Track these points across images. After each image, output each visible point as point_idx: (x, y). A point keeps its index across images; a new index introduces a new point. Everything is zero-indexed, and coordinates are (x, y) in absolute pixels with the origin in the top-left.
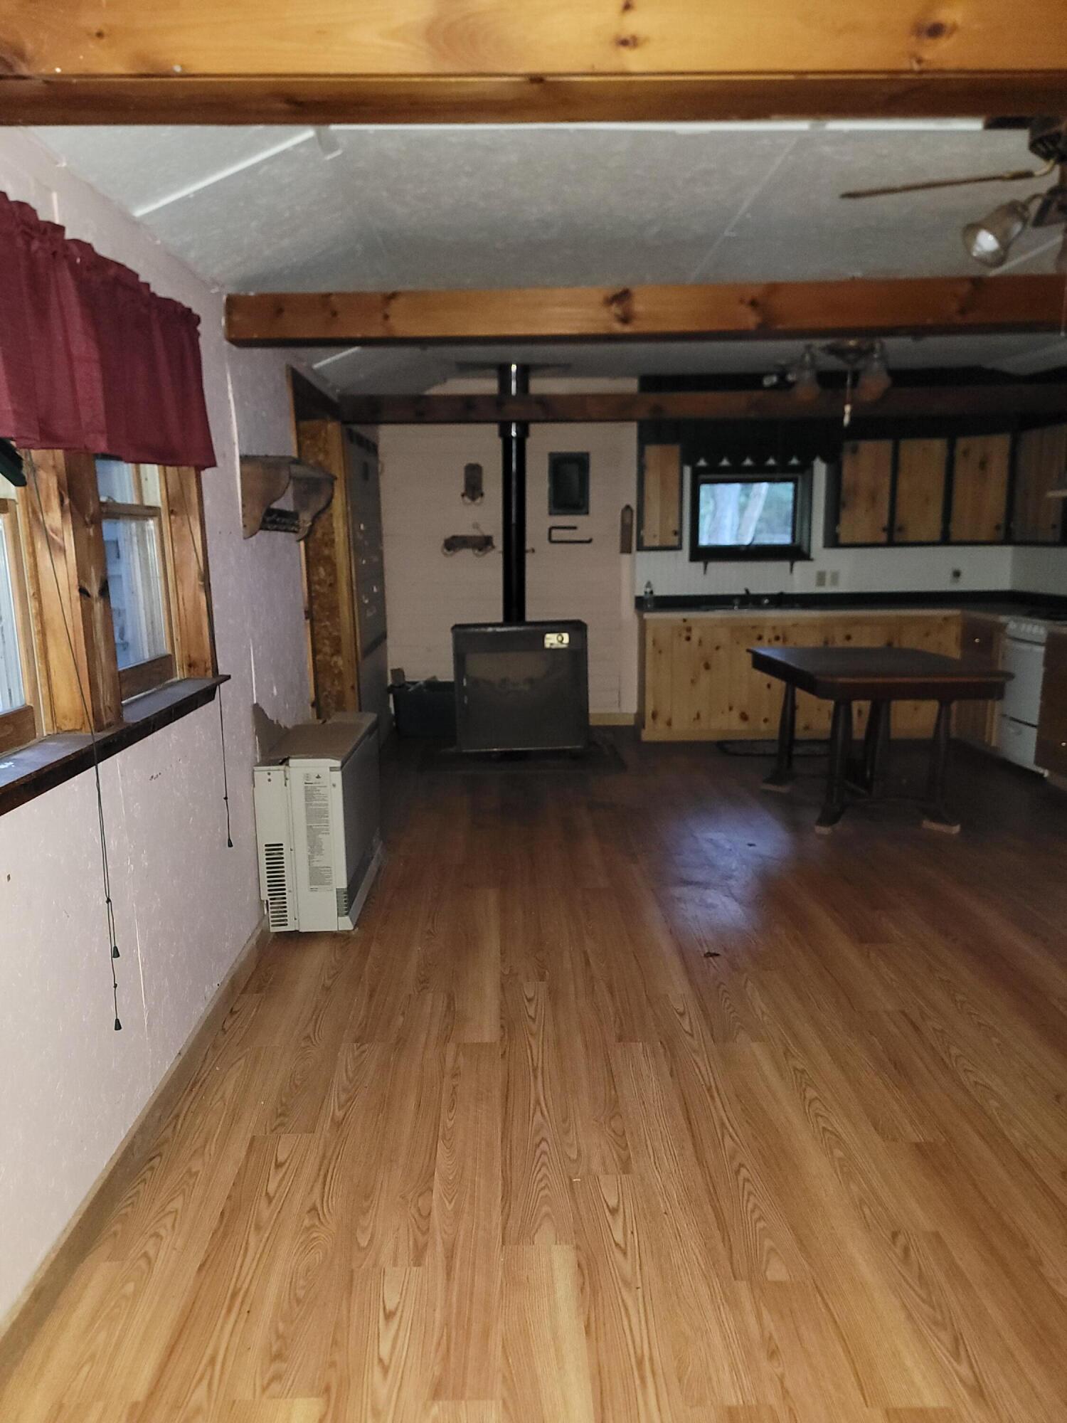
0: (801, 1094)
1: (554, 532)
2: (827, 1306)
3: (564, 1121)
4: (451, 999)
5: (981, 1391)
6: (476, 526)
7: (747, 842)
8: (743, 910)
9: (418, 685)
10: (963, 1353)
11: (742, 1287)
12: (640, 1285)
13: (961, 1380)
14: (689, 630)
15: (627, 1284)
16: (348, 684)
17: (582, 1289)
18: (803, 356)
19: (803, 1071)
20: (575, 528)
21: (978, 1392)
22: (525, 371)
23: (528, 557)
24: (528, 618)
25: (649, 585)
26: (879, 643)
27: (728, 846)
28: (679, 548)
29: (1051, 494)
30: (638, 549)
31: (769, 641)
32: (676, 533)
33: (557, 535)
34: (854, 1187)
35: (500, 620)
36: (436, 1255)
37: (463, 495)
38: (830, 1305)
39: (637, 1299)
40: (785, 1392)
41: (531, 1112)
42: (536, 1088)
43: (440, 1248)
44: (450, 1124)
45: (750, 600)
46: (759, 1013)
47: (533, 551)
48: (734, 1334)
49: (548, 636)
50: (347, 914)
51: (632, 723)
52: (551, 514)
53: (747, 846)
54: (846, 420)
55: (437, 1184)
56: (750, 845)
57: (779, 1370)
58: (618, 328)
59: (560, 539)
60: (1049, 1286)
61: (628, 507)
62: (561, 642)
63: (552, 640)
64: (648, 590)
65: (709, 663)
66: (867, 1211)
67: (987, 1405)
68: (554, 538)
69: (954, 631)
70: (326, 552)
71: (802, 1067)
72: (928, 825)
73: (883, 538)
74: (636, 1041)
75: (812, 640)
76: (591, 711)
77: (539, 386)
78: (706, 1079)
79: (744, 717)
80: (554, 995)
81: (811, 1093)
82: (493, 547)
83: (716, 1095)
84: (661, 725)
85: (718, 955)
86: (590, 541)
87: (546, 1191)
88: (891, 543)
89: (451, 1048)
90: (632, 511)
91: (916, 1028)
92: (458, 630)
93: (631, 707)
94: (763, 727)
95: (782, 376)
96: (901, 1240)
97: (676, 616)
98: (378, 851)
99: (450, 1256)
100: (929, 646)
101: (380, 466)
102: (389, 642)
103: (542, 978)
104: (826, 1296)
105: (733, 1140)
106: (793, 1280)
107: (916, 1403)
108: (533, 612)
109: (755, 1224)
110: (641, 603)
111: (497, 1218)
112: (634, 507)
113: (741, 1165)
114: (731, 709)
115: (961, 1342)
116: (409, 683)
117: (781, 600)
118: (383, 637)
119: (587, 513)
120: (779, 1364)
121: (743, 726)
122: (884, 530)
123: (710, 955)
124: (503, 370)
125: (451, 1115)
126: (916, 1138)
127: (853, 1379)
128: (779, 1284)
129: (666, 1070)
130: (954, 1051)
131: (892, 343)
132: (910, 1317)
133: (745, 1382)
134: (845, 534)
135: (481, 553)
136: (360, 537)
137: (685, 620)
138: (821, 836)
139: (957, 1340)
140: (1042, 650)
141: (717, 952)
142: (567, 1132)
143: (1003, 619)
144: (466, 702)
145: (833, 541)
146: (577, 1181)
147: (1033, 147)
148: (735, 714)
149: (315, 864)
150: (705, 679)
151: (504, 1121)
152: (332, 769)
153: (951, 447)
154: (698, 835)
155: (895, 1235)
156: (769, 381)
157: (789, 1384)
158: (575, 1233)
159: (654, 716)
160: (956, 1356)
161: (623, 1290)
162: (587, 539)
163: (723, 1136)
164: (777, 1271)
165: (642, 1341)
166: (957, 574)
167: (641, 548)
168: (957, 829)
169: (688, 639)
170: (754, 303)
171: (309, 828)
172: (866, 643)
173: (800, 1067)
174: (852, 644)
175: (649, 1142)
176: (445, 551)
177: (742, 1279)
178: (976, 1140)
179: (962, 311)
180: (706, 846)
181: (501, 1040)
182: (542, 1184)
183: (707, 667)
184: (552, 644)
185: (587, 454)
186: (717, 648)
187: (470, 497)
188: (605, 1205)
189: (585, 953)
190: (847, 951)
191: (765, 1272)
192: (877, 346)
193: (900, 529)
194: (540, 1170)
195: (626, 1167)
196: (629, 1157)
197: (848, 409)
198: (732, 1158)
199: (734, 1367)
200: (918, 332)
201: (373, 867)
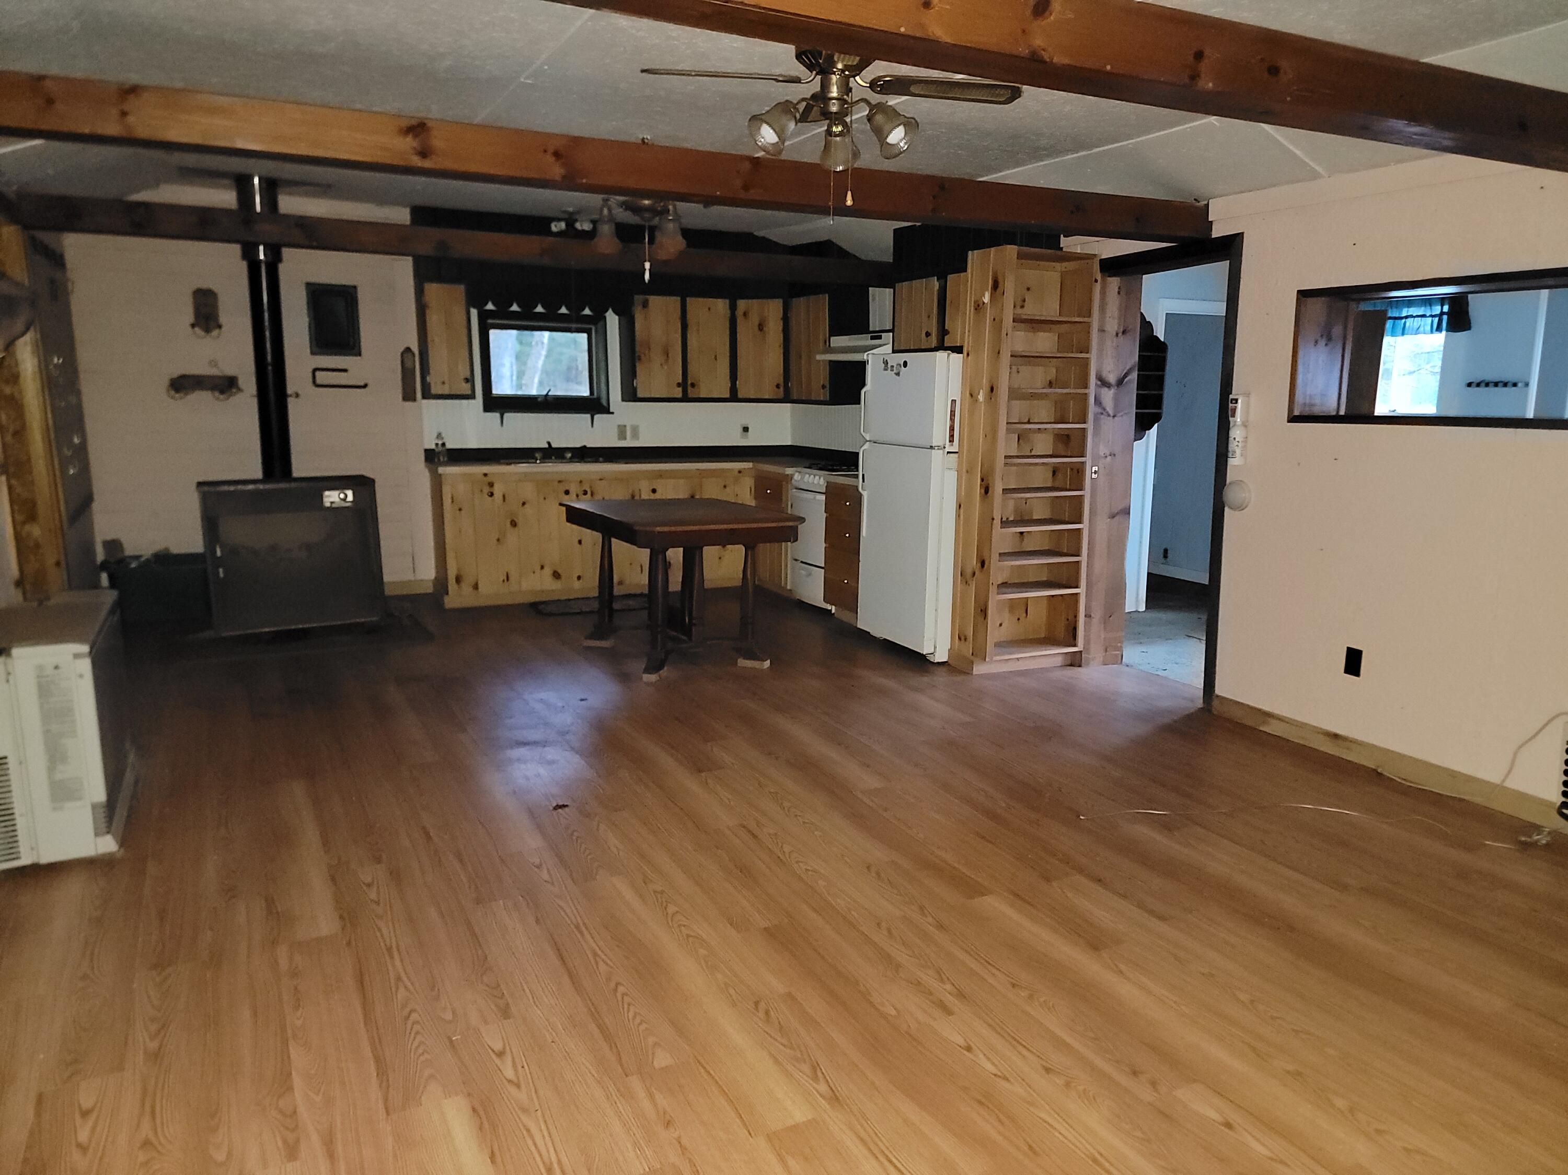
0: (663, 912)
1: (318, 374)
2: (709, 1073)
3: (433, 989)
4: (270, 902)
5: (837, 1099)
6: (213, 363)
7: (579, 698)
8: (586, 762)
9: (143, 559)
10: (819, 1074)
11: (635, 1082)
12: (538, 1107)
13: (821, 1095)
14: (491, 485)
15: (525, 1110)
16: (50, 560)
17: (481, 1128)
18: (601, 210)
19: (662, 892)
20: (345, 370)
21: (835, 1099)
22: (271, 187)
23: (291, 402)
24: (295, 474)
25: (439, 436)
26: (683, 494)
27: (560, 704)
28: (472, 396)
29: (819, 357)
30: (424, 397)
31: (577, 496)
32: (467, 380)
33: (321, 377)
34: (719, 976)
35: (259, 475)
36: (313, 1143)
37: (193, 326)
38: (712, 1072)
39: (538, 1120)
40: (683, 1149)
41: (393, 989)
42: (394, 966)
43: (315, 1138)
44: (299, 1023)
45: (551, 453)
46: (615, 850)
47: (297, 395)
48: (632, 1119)
49: (327, 493)
50: (108, 833)
51: (430, 590)
52: (313, 353)
53: (579, 702)
54: (647, 276)
55: (297, 1081)
56: (582, 700)
57: (676, 1135)
58: (417, 161)
59: (326, 383)
60: (877, 1009)
61: (408, 350)
62: (344, 500)
63: (332, 497)
64: (440, 442)
65: (516, 520)
66: (732, 991)
67: (842, 1106)
68: (318, 381)
69: (748, 483)
70: (8, 390)
71: (661, 888)
72: (743, 663)
73: (678, 393)
74: (495, 900)
75: (620, 494)
76: (386, 578)
77: (289, 204)
78: (573, 918)
79: (556, 575)
80: (396, 876)
81: (672, 909)
82: (240, 390)
83: (584, 929)
84: (466, 589)
85: (565, 806)
86: (365, 386)
87: (426, 1056)
88: (685, 399)
89: (282, 952)
90: (413, 355)
91: (755, 836)
92: (206, 488)
93: (427, 572)
94: (577, 585)
95: (570, 223)
96: (762, 1005)
97: (478, 470)
98: (131, 758)
99: (329, 1144)
100: (727, 496)
101: (70, 284)
102: (96, 506)
103: (379, 860)
104: (707, 1067)
105: (607, 964)
106: (677, 1061)
107: (790, 1122)
108: (300, 468)
109: (638, 1027)
110: (431, 456)
111: (375, 1093)
112: (415, 349)
113: (617, 984)
114: (542, 567)
115: (818, 1069)
116: (131, 557)
117: (583, 454)
118: (88, 500)
119: (360, 355)
120: (675, 1129)
121: (556, 586)
122: (679, 385)
123: (558, 807)
124: (242, 183)
125: (299, 1014)
126: (764, 924)
127: (738, 1120)
128: (665, 1069)
129: (531, 920)
130: (787, 848)
131: (683, 207)
132: (776, 1061)
133: (647, 1152)
134: (642, 387)
135: (222, 397)
136: (55, 373)
137: (485, 475)
138: (648, 684)
139: (815, 1067)
140: (823, 497)
141: (566, 804)
142: (437, 998)
143: (789, 471)
144: (221, 575)
145: (630, 395)
146: (457, 1039)
147: (798, 57)
148: (548, 571)
149: (58, 776)
150: (512, 537)
151: (364, 1005)
152: (77, 656)
153: (733, 308)
154: (526, 696)
155: (756, 1004)
156: (558, 227)
157: (684, 1141)
158: (464, 1083)
159: (458, 580)
160: (815, 1079)
161: (523, 1118)
162: (362, 384)
163: (597, 963)
164: (662, 1059)
165: (548, 1151)
166: (746, 429)
167: (427, 395)
168: (767, 664)
169: (492, 495)
170: (557, 154)
171: (47, 732)
172: (671, 495)
173: (659, 889)
174: (657, 496)
175: (525, 987)
176: (173, 392)
177: (633, 1075)
178: (813, 915)
179: (746, 188)
180: (538, 707)
181: (343, 929)
182: (420, 1051)
183: (514, 524)
184: (332, 503)
185: (355, 287)
186: (524, 504)
187: (201, 328)
188: (490, 1051)
189: (424, 828)
190: (689, 783)
191: (653, 1063)
192: (671, 207)
193: (693, 385)
194: (415, 1038)
195: (505, 1013)
196: (508, 1004)
197: (647, 265)
198: (609, 979)
199: (636, 1144)
200: (709, 201)
201: (129, 777)
